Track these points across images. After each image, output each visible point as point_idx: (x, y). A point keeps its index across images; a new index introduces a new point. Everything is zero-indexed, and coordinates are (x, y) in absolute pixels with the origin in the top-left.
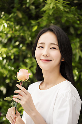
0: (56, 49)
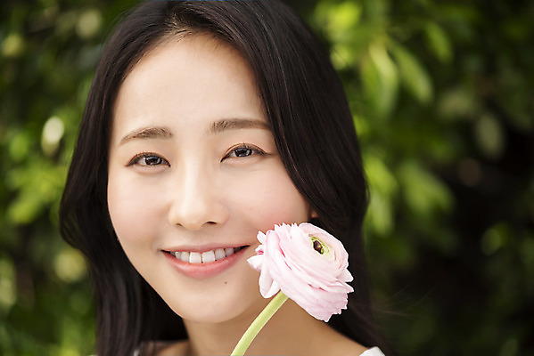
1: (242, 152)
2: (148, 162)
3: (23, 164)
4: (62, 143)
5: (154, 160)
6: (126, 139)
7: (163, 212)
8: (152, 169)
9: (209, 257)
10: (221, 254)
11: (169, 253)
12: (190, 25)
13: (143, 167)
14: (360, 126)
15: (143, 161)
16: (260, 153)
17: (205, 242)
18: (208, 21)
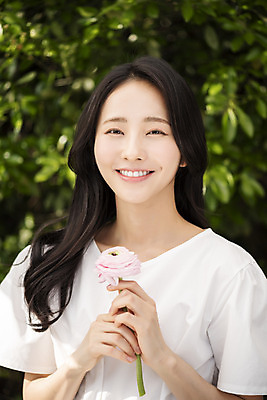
0: (164, 134)
1: (154, 132)
2: (114, 132)
4: (66, 145)
5: (116, 132)
6: (106, 121)
7: (118, 154)
8: (115, 135)
9: (136, 174)
11: (118, 171)
13: (112, 135)
15: (112, 132)
17: (136, 167)
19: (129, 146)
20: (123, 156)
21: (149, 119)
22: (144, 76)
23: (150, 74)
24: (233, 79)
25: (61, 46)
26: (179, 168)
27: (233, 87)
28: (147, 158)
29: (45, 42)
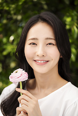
1: (50, 44)
2: (33, 44)
3: (6, 44)
5: (34, 44)
6: (29, 40)
7: (35, 53)
9: (42, 62)
10: (44, 61)
11: (35, 61)
12: (43, 21)
13: (32, 45)
14: (70, 41)
15: (32, 44)
16: (53, 44)
17: (42, 59)
18: (46, 20)
19: (39, 50)
20: (37, 54)
21: (47, 39)
22: (45, 20)
23: (47, 19)
24: (76, 15)
25: (10, 5)
26: (60, 58)
27: (75, 18)
28: (46, 55)
29: (4, 4)
